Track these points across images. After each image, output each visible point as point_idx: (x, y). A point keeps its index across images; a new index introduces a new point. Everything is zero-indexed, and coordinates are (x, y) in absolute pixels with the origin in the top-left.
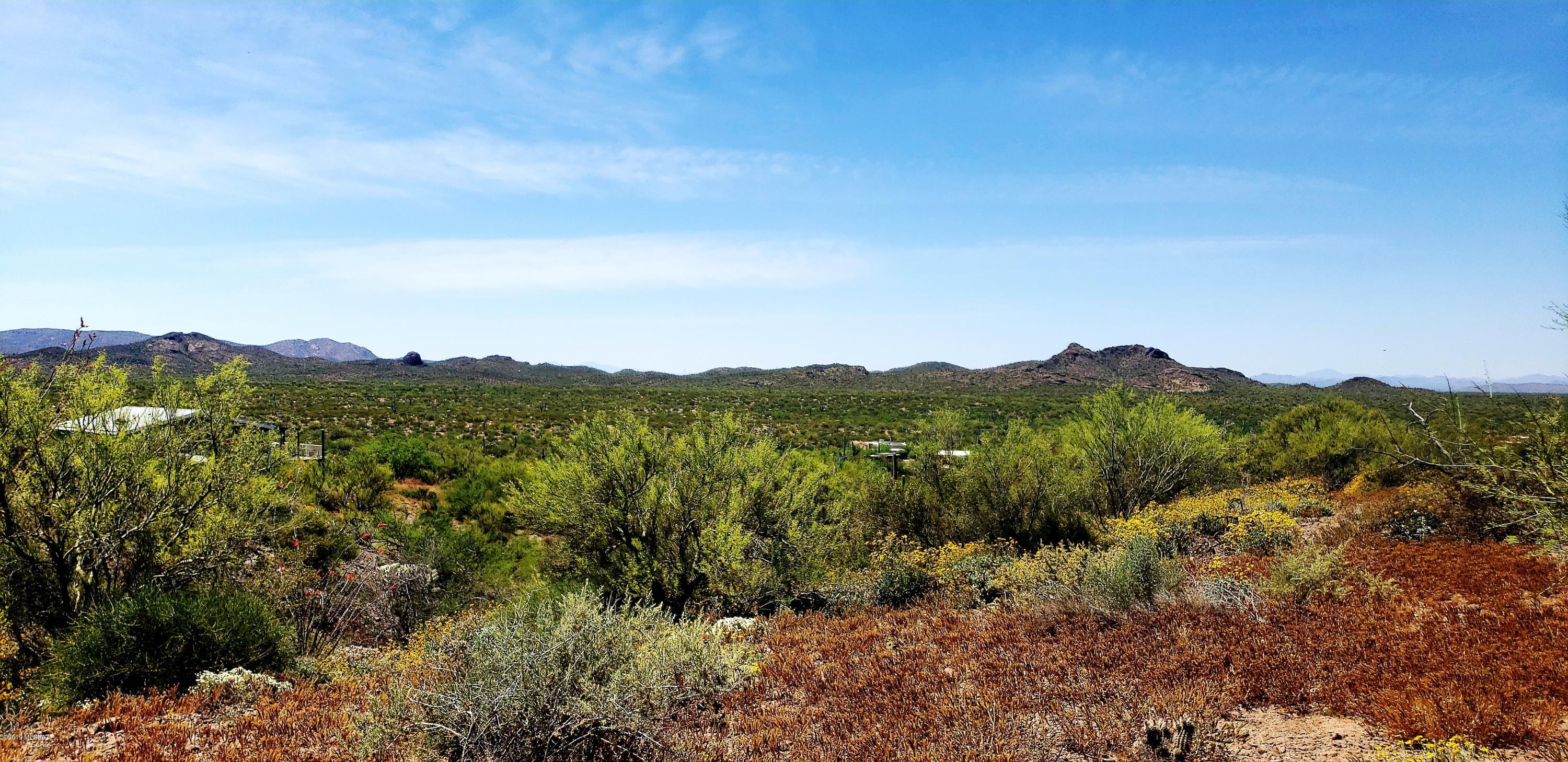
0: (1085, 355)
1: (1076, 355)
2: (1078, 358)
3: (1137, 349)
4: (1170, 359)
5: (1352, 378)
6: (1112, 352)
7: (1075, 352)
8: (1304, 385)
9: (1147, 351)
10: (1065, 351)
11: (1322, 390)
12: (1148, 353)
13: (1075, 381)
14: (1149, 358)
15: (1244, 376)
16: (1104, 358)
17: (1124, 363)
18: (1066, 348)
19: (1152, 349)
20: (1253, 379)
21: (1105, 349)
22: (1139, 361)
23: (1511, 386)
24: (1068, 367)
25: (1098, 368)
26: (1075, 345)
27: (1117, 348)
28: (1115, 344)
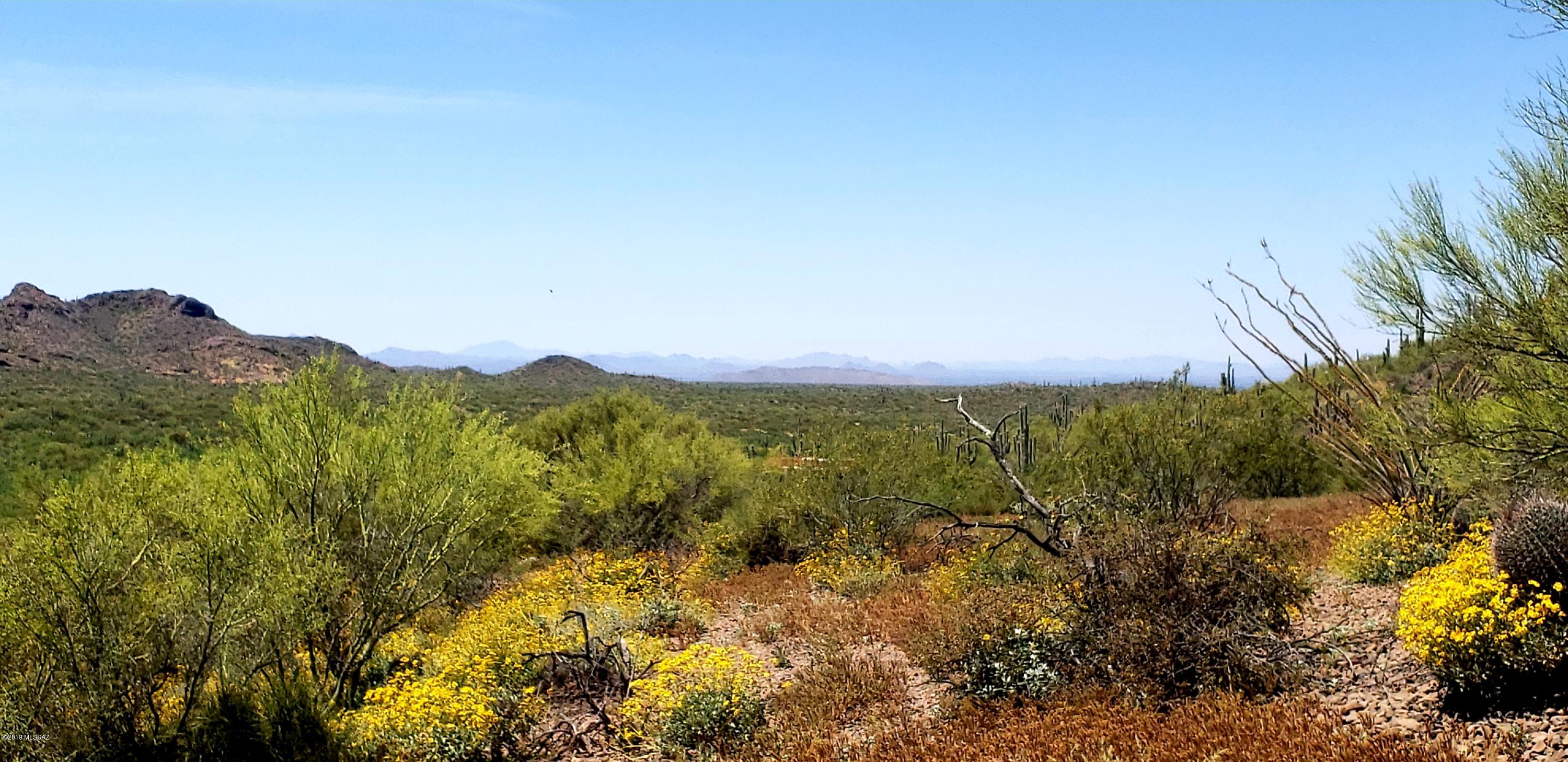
0: (47, 308)
1: (30, 307)
2: (32, 314)
3: (152, 297)
4: (215, 317)
5: (543, 356)
6: (102, 304)
7: (27, 301)
8: (464, 369)
9: (172, 301)
10: (5, 298)
11: (493, 378)
12: (174, 306)
13: (27, 361)
14: (177, 315)
15: (354, 353)
16: (86, 315)
17: (127, 325)
18: (8, 293)
19: (181, 299)
20: (373, 358)
21: (90, 297)
22: (156, 322)
23: (784, 371)
24: (12, 333)
25: (74, 335)
26: (23, 288)
27: (112, 296)
28: (109, 290)
